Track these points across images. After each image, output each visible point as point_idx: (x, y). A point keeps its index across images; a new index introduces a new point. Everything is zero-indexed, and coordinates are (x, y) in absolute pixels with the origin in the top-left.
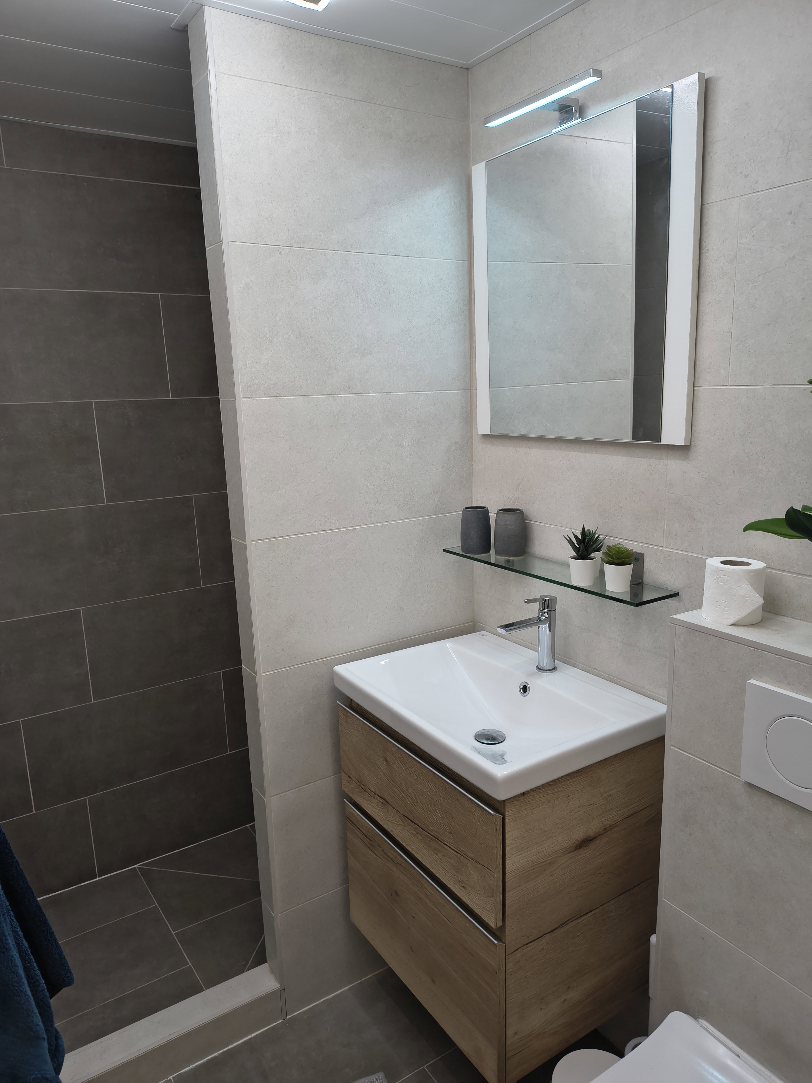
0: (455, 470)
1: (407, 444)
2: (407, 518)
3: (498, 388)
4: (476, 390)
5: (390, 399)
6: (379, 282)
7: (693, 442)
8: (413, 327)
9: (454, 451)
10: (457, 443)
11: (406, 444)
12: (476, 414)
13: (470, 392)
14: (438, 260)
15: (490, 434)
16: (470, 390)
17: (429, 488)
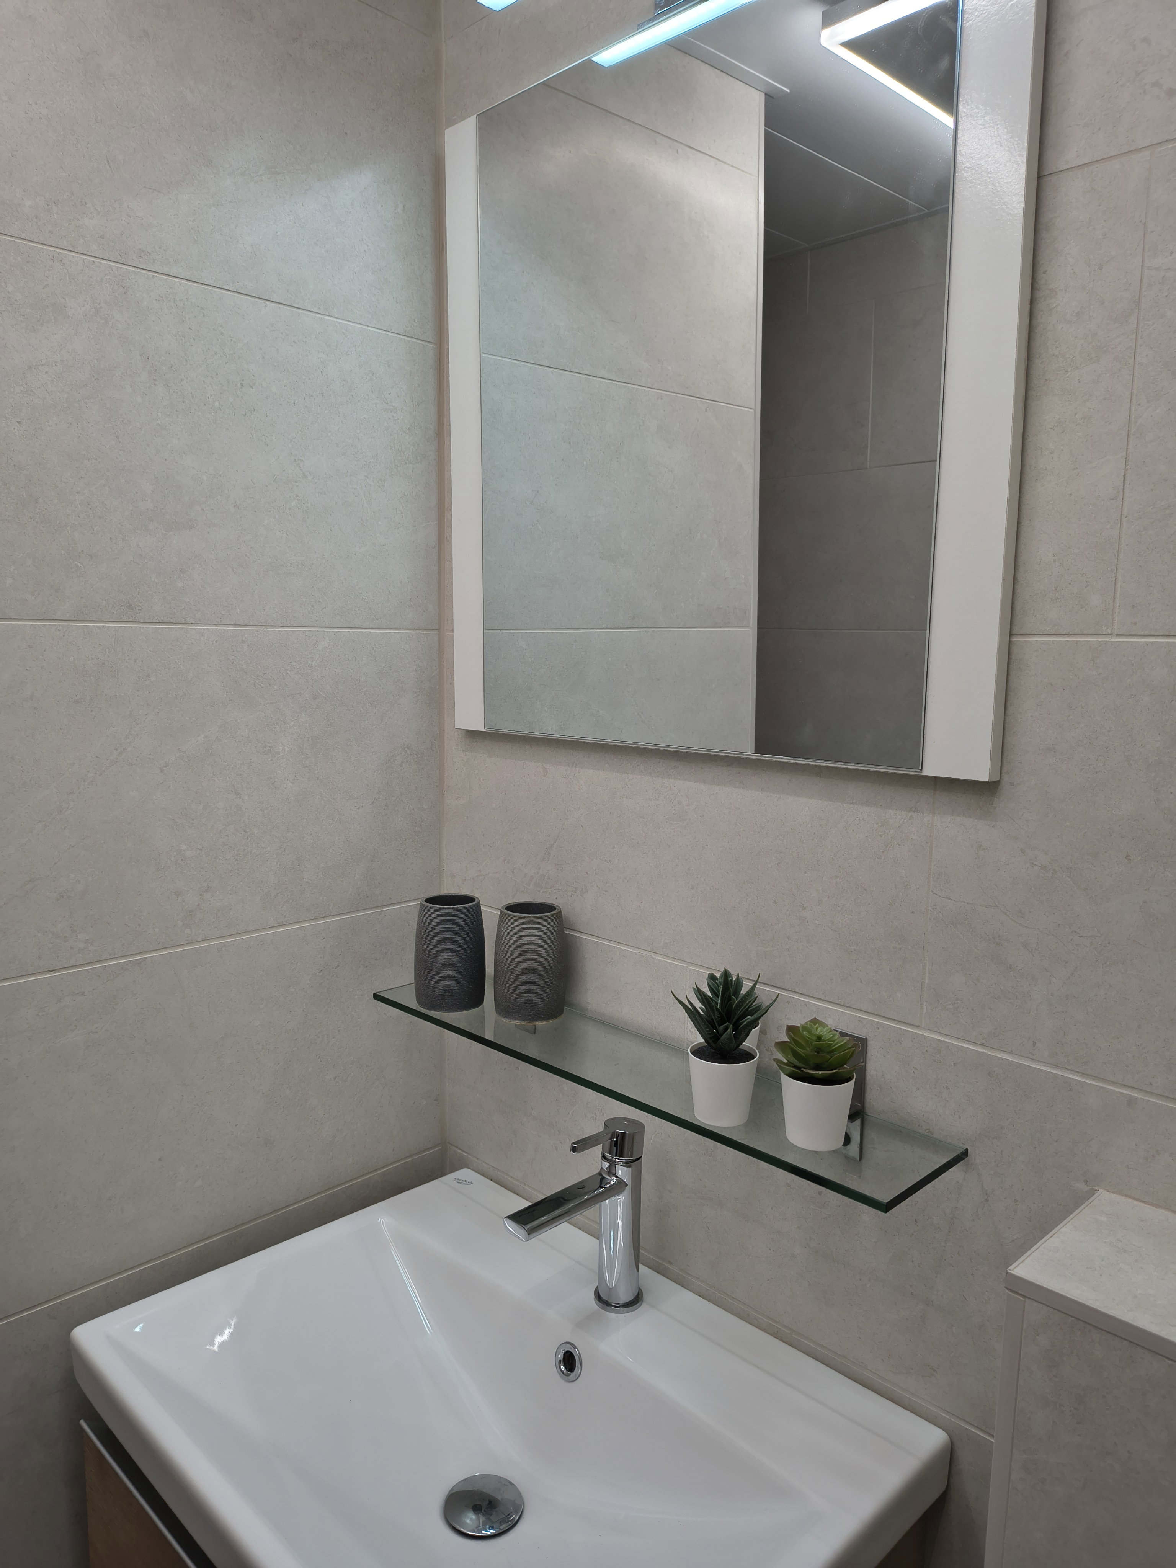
0: (404, 809)
1: (287, 749)
2: (285, 923)
3: (500, 630)
4: (453, 630)
5: (243, 641)
6: (216, 354)
7: (1008, 773)
8: (304, 476)
9: (401, 765)
10: (408, 748)
11: (284, 750)
12: (452, 684)
13: (439, 635)
14: (366, 327)
15: (484, 730)
16: (438, 630)
17: (340, 851)
